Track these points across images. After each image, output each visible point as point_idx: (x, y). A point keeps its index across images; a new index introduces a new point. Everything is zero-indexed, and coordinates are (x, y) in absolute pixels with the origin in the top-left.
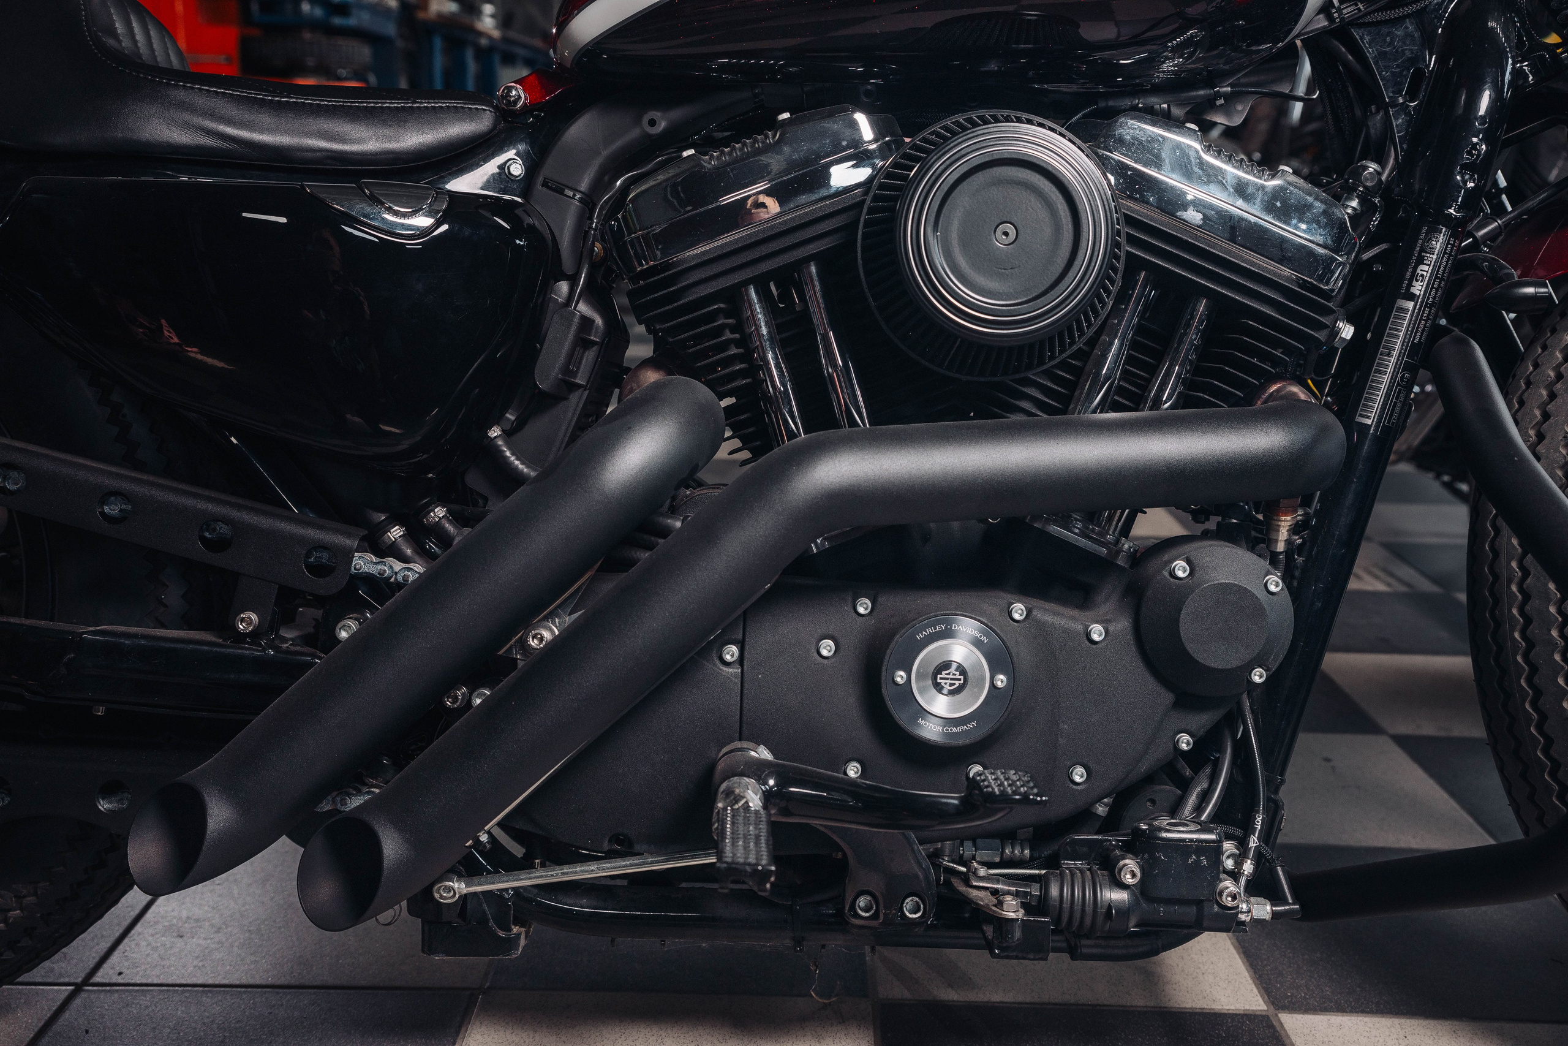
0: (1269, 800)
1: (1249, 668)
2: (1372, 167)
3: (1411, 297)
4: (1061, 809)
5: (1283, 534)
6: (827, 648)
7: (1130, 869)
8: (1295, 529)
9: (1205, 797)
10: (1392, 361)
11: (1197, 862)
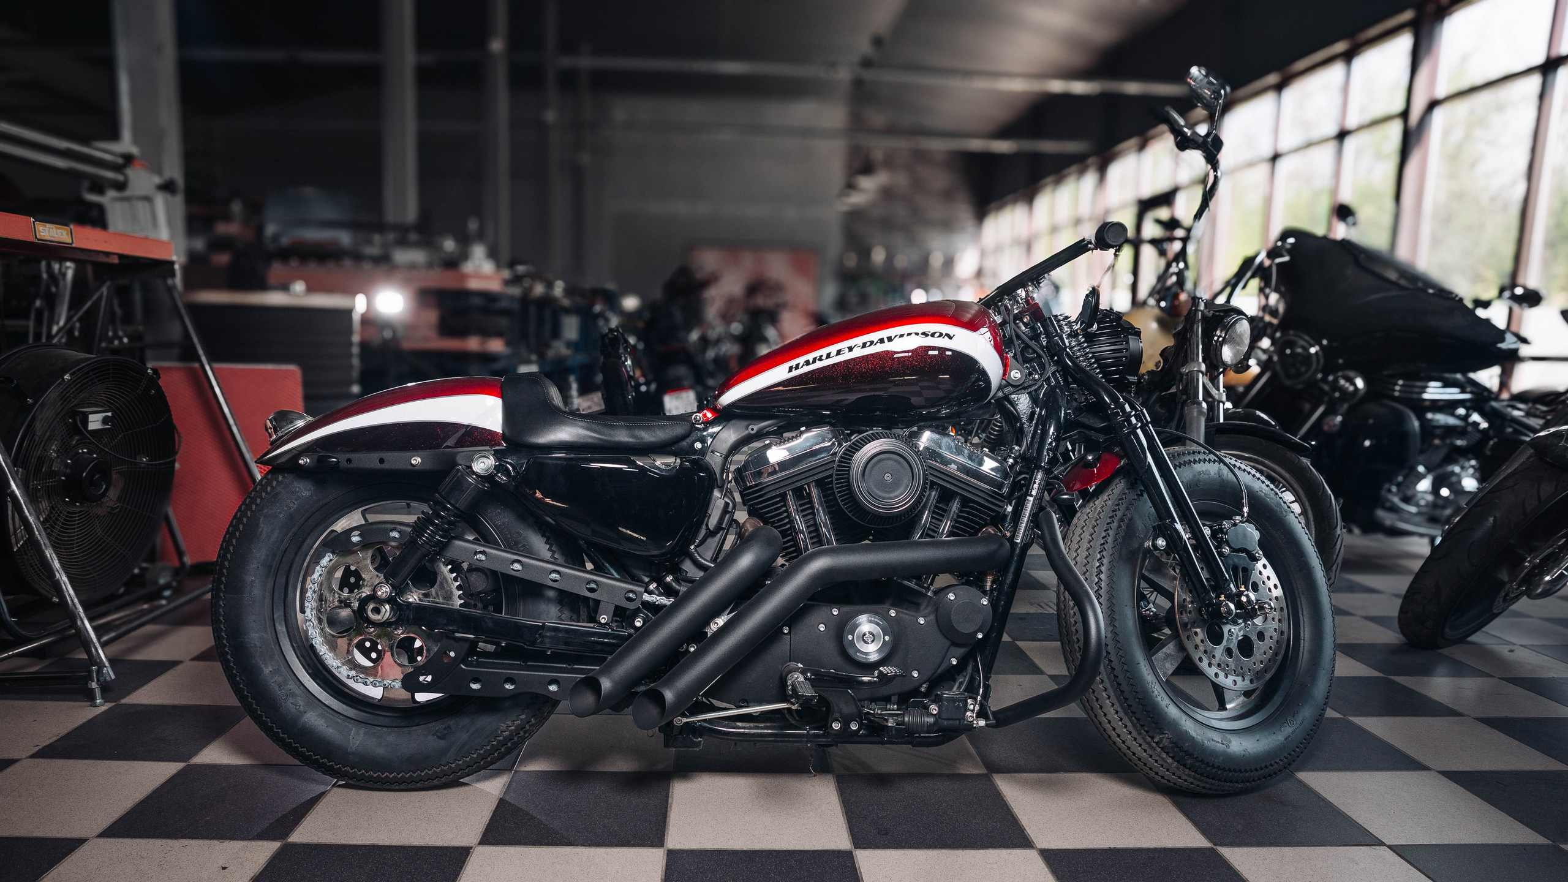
0: (984, 683)
1: (976, 633)
2: (1017, 448)
3: (1031, 496)
4: (908, 687)
5: (989, 584)
6: (822, 628)
7: (934, 709)
8: (993, 582)
9: (961, 683)
10: (1026, 519)
11: (959, 705)
